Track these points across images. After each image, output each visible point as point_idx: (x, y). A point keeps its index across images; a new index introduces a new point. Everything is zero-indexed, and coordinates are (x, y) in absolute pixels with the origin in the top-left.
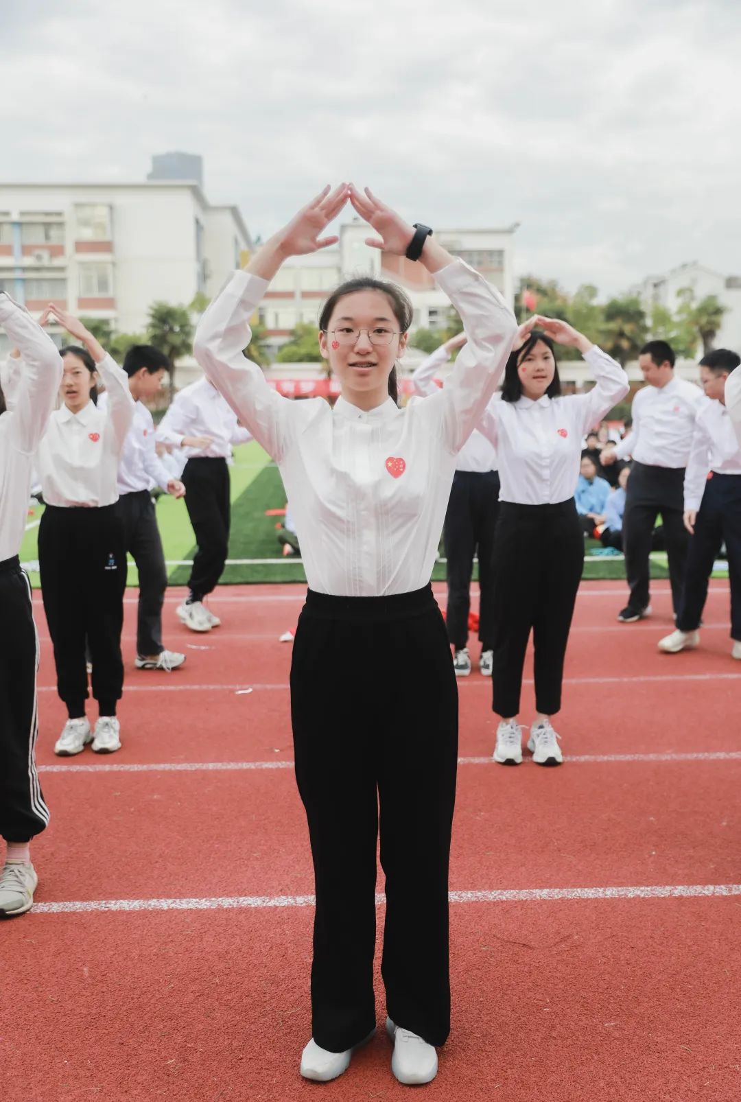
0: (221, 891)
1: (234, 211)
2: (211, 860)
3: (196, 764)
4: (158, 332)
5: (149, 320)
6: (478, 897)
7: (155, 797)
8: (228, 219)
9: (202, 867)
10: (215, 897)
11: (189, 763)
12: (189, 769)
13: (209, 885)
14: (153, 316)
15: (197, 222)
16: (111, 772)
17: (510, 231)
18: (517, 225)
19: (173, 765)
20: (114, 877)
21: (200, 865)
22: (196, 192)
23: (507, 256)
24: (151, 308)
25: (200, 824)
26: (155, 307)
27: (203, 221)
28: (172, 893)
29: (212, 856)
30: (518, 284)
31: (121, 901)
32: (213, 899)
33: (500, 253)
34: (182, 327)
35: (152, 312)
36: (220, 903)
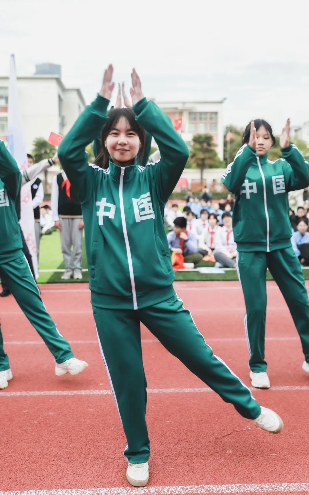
0: (98, 483)
1: (78, 91)
2: (89, 459)
3: (74, 391)
4: (38, 153)
5: (34, 147)
6: (273, 488)
7: (50, 413)
8: (75, 95)
9: (83, 464)
10: (94, 487)
11: (69, 390)
12: (70, 394)
13: (90, 479)
14: (36, 145)
15: (59, 97)
16: (21, 396)
17: (221, 102)
18: (225, 99)
19: (60, 391)
20: (25, 472)
21: (82, 463)
22: (58, 81)
23: (219, 115)
24: (34, 141)
25: (80, 433)
26: (37, 141)
27: (62, 96)
28: (66, 484)
29: (90, 456)
30: (225, 130)
31: (31, 491)
32: (94, 489)
33: (216, 113)
34: (51, 150)
35: (35, 143)
36: (98, 492)
